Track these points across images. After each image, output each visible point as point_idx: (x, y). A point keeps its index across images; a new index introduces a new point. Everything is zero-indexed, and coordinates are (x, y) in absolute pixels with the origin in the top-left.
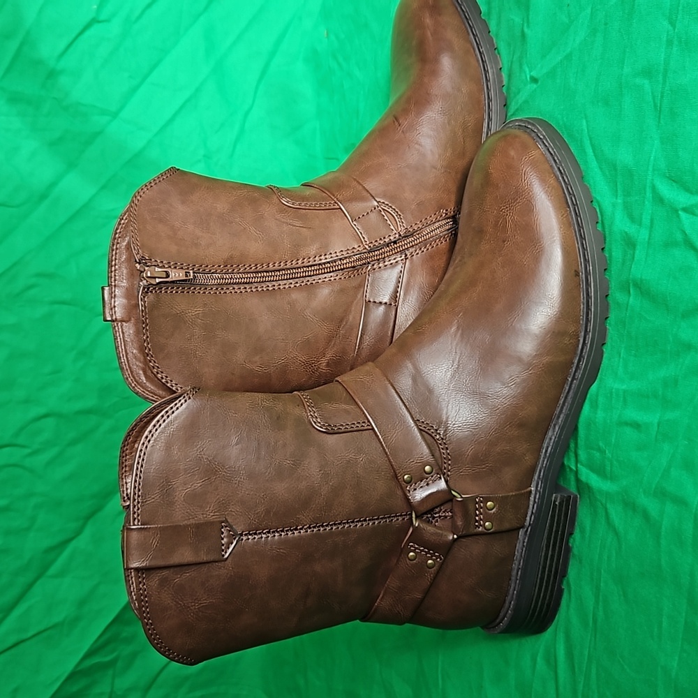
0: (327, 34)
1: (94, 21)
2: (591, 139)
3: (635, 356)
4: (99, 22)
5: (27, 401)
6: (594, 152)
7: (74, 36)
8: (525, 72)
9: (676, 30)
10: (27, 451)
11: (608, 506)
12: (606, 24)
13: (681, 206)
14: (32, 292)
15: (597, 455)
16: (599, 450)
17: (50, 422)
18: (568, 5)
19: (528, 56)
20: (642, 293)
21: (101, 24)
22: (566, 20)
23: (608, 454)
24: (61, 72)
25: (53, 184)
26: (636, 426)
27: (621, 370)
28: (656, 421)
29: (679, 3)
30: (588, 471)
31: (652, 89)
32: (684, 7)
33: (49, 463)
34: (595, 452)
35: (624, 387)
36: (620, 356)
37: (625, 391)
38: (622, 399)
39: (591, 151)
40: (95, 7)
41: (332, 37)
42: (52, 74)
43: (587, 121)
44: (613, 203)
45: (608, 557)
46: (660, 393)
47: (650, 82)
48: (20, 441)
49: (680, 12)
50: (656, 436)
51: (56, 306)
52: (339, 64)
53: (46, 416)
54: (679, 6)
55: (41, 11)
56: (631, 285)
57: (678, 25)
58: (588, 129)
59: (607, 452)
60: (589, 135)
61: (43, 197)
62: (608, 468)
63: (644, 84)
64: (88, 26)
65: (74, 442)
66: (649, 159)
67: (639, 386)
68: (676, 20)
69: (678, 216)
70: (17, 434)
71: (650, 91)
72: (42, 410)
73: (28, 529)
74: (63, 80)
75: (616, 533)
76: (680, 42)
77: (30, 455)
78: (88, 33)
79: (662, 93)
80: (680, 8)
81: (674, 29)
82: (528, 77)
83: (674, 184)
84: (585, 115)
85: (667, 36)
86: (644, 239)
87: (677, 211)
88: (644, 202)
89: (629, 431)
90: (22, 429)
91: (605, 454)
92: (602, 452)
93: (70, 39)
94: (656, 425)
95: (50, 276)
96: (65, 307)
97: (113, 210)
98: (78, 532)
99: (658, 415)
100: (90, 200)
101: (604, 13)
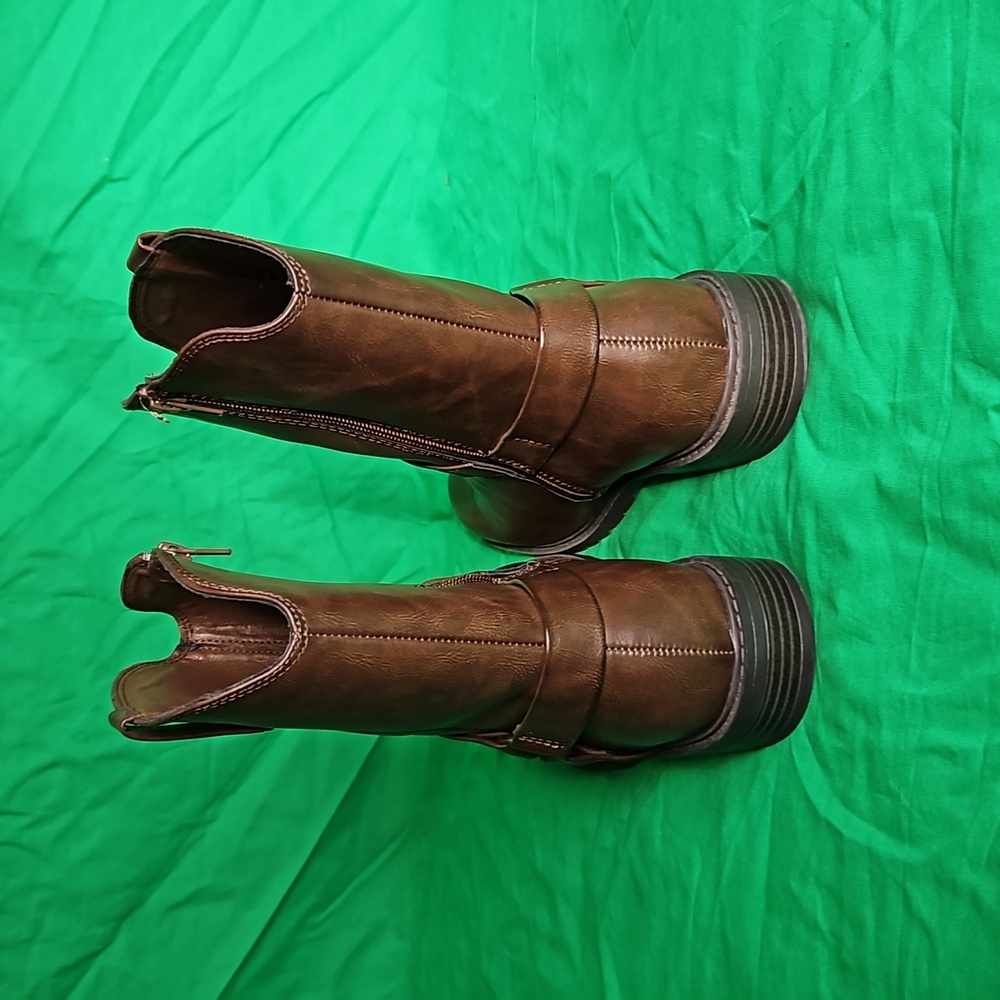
0: (449, 180)
1: (106, 180)
2: (848, 307)
3: (937, 641)
4: (113, 181)
5: (23, 745)
6: (854, 326)
7: (76, 202)
8: (741, 214)
9: (963, 134)
10: (24, 821)
11: (909, 885)
12: (848, 132)
13: (992, 403)
14: (26, 580)
15: (887, 801)
16: (890, 793)
17: (59, 774)
18: (790, 109)
19: (743, 189)
20: (947, 541)
21: (115, 185)
22: (789, 132)
23: (905, 801)
24: (60, 256)
25: (53, 420)
26: (949, 754)
27: (914, 665)
28: (980, 747)
29: (963, 92)
30: (871, 828)
31: (940, 226)
32: (971, 97)
33: (60, 838)
34: (883, 797)
35: (923, 691)
36: (910, 642)
37: (925, 699)
38: (921, 711)
39: (850, 324)
40: (107, 159)
41: (456, 183)
42: (48, 259)
43: (841, 280)
44: (889, 403)
45: (915, 971)
46: (986, 701)
47: (937, 216)
48: (14, 806)
49: (967, 105)
50: (982, 771)
51: (63, 600)
52: (467, 222)
53: (52, 766)
54: (963, 97)
55: (27, 170)
56: (928, 529)
57: (965, 127)
58: (843, 291)
59: (902, 797)
60: (846, 301)
61: (39, 439)
62: (905, 824)
63: (927, 218)
64: (96, 188)
65: (96, 803)
66: (945, 334)
67: (949, 691)
68: (961, 118)
69: (987, 419)
70: (10, 796)
71: (937, 228)
72: (46, 757)
73: (30, 941)
74: (64, 267)
75: (926, 931)
76: (969, 151)
77: (31, 826)
78: (97, 198)
79: (953, 230)
80: (966, 99)
81: (960, 133)
82: (747, 220)
83: (982, 370)
84: (838, 270)
85: (953, 144)
86: (934, 456)
87: (985, 411)
88: (940, 401)
89: (936, 762)
90: (16, 787)
91: (899, 801)
92: (895, 797)
93: (72, 207)
94: (981, 752)
95: (52, 555)
96: (77, 601)
97: (143, 452)
98: (107, 942)
99: (984, 737)
100: (110, 440)
101: (843, 115)
